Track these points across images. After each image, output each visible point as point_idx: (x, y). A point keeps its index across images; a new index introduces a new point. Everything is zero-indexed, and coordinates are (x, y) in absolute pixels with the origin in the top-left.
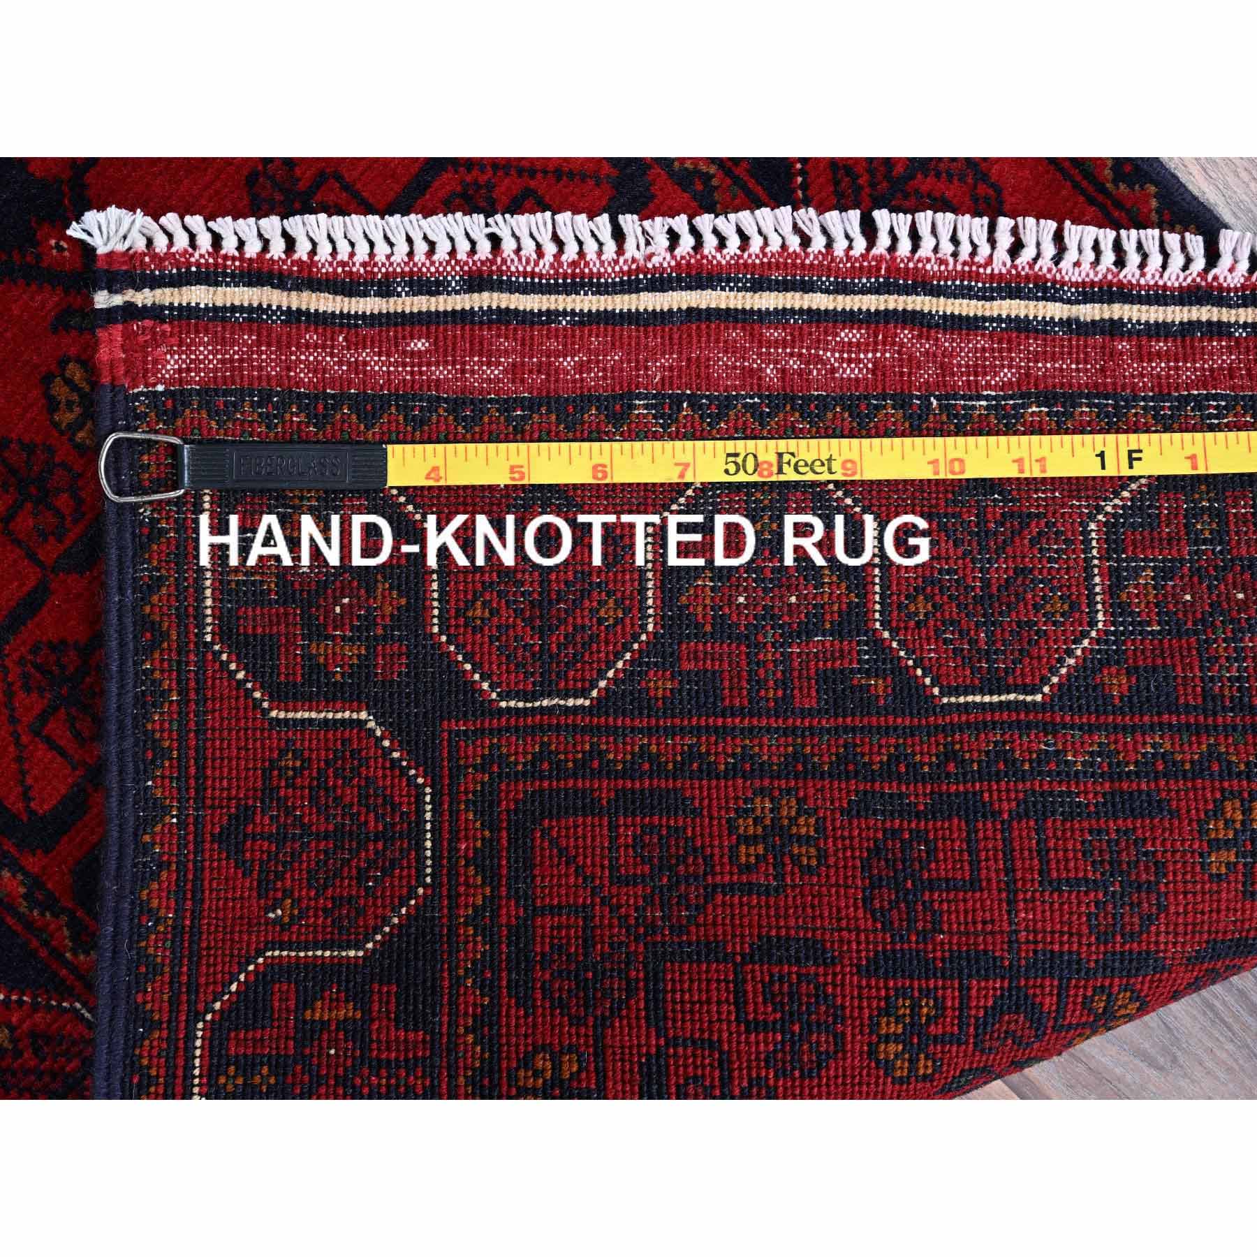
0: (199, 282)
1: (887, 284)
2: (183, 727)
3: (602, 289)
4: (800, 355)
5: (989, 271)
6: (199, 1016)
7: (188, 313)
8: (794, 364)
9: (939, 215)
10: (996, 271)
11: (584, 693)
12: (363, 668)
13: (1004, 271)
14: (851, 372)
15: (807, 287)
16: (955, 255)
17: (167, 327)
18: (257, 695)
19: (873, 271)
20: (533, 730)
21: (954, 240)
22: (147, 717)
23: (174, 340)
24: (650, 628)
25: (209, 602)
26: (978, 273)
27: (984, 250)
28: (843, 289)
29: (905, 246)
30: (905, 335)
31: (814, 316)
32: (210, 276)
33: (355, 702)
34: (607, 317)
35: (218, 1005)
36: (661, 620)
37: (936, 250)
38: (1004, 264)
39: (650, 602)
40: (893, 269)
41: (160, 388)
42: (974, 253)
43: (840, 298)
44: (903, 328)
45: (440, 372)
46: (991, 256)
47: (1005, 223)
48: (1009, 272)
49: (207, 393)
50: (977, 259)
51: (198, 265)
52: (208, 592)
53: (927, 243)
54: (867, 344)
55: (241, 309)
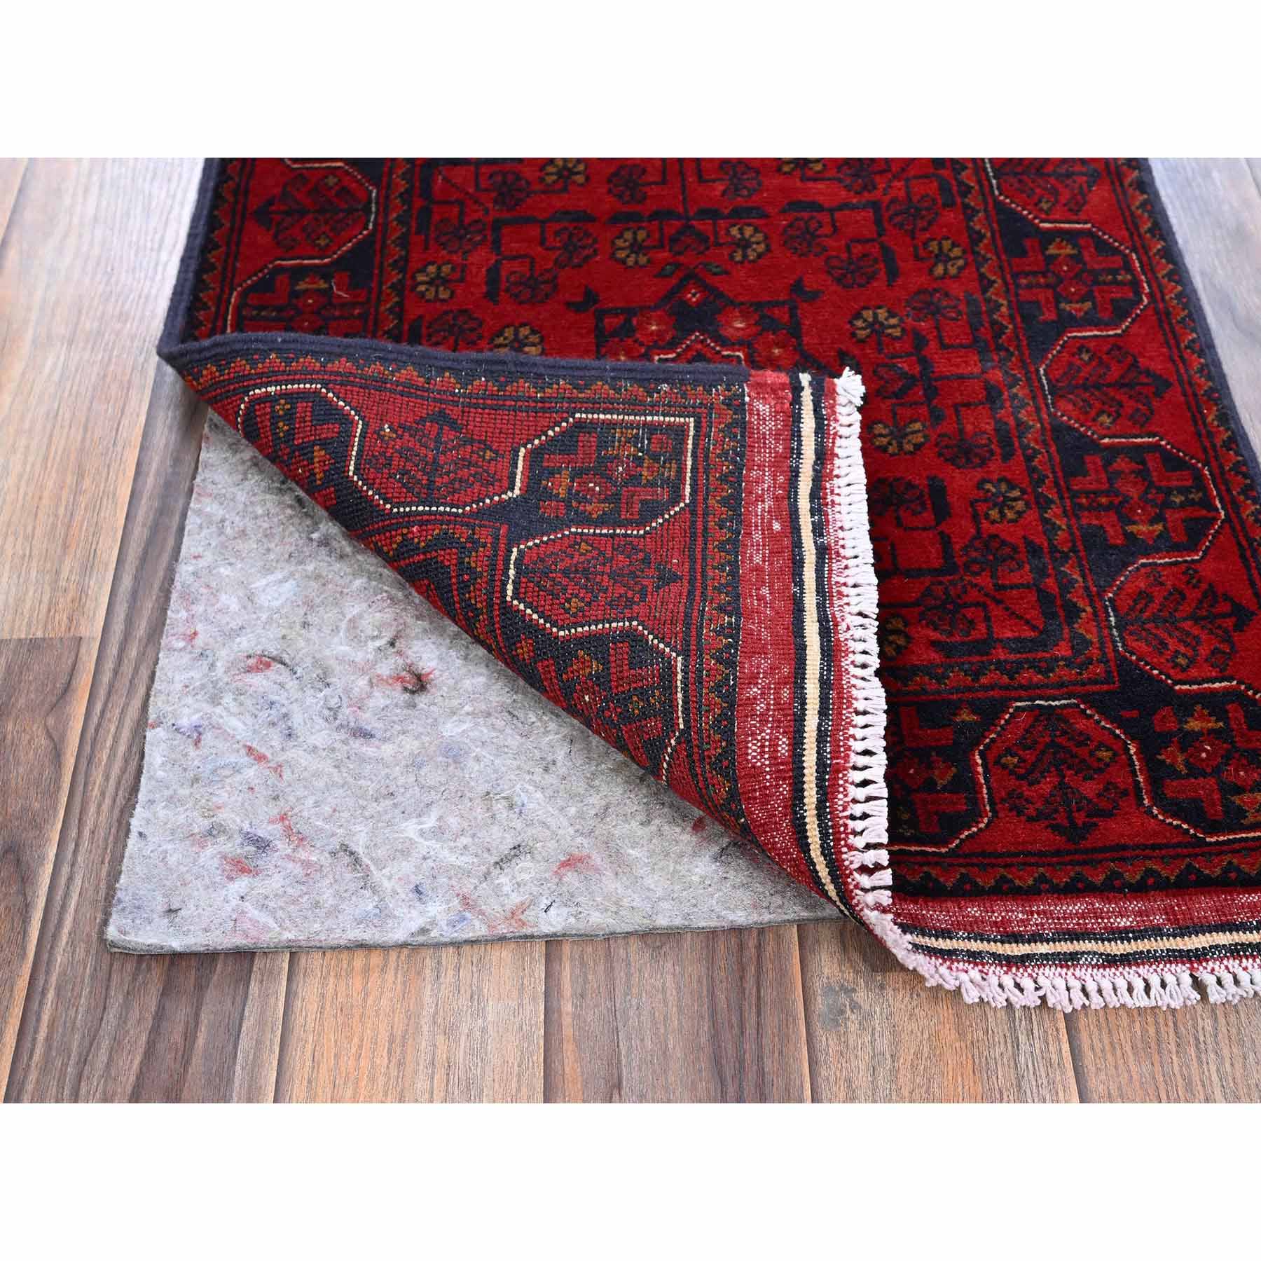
0: (817, 423)
1: (825, 765)
2: (518, 399)
3: (821, 607)
4: (768, 710)
5: (845, 849)
6: (325, 385)
7: (797, 418)
8: (761, 707)
9: (885, 802)
10: (844, 856)
11: (516, 595)
12: (548, 495)
13: (847, 863)
14: (753, 749)
15: (823, 713)
16: (853, 818)
17: (787, 405)
18: (536, 442)
19: (835, 754)
20: (493, 567)
21: (865, 816)
22: (527, 379)
23: (778, 408)
24: (561, 633)
25: (602, 416)
26: (840, 840)
27: (859, 842)
28: (821, 737)
29: (858, 776)
30: (785, 789)
31: (800, 719)
32: (821, 429)
33: (526, 489)
34: (799, 609)
35: (330, 395)
36: (567, 640)
37: (855, 801)
38: (851, 862)
39: (580, 629)
40: (838, 770)
41: (747, 399)
42: (855, 833)
43: (815, 734)
44: (790, 785)
45: (757, 536)
46: (857, 849)
47: (883, 856)
48: (847, 868)
49: (743, 425)
50: (851, 837)
51: (828, 425)
52: (609, 416)
53: (861, 793)
54: (776, 758)
55: (800, 444)
